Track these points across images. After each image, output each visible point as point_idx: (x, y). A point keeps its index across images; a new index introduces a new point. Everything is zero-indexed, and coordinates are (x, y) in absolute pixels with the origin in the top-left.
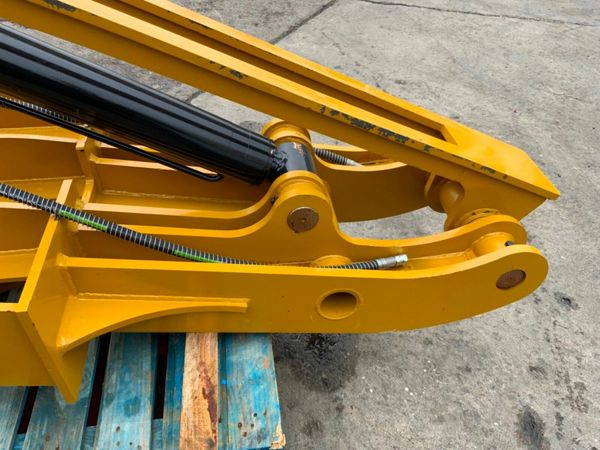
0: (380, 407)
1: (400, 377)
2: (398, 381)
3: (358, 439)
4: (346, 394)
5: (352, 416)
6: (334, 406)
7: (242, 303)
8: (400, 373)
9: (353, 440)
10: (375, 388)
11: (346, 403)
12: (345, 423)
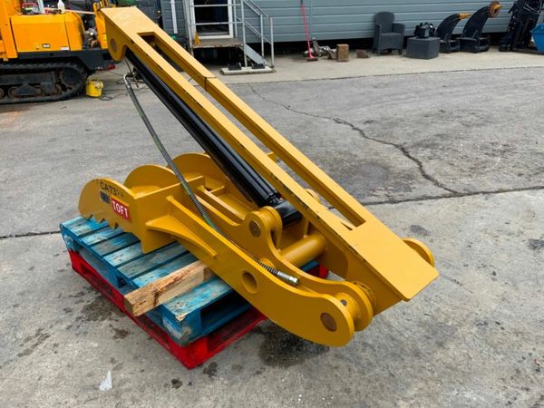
0: (276, 389)
1: (306, 389)
2: (302, 389)
3: (248, 389)
4: (270, 371)
5: (259, 380)
6: (258, 369)
7: (213, 253)
8: (309, 386)
9: (245, 387)
10: (286, 381)
11: (265, 374)
12: (252, 379)
